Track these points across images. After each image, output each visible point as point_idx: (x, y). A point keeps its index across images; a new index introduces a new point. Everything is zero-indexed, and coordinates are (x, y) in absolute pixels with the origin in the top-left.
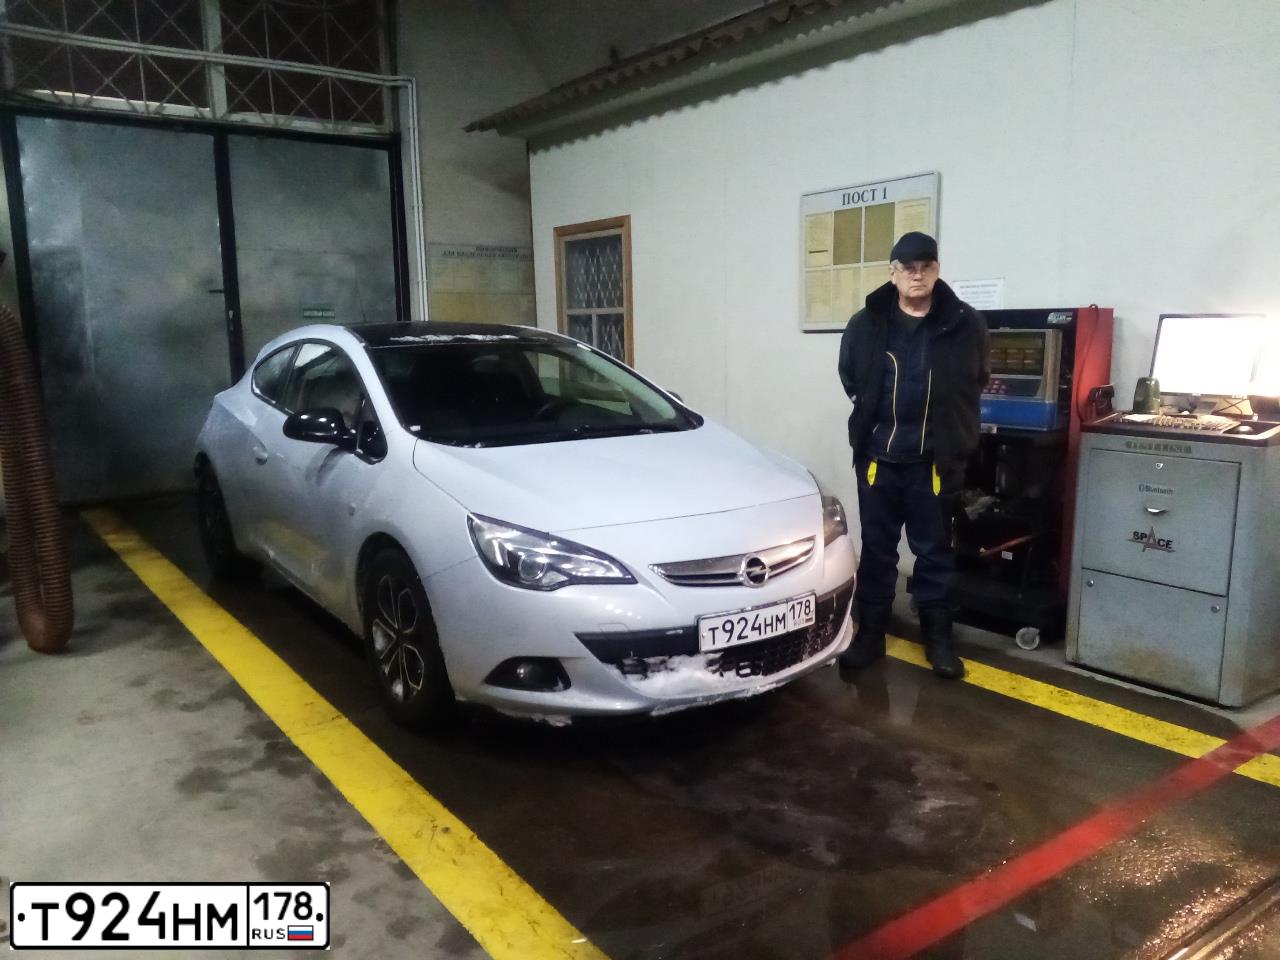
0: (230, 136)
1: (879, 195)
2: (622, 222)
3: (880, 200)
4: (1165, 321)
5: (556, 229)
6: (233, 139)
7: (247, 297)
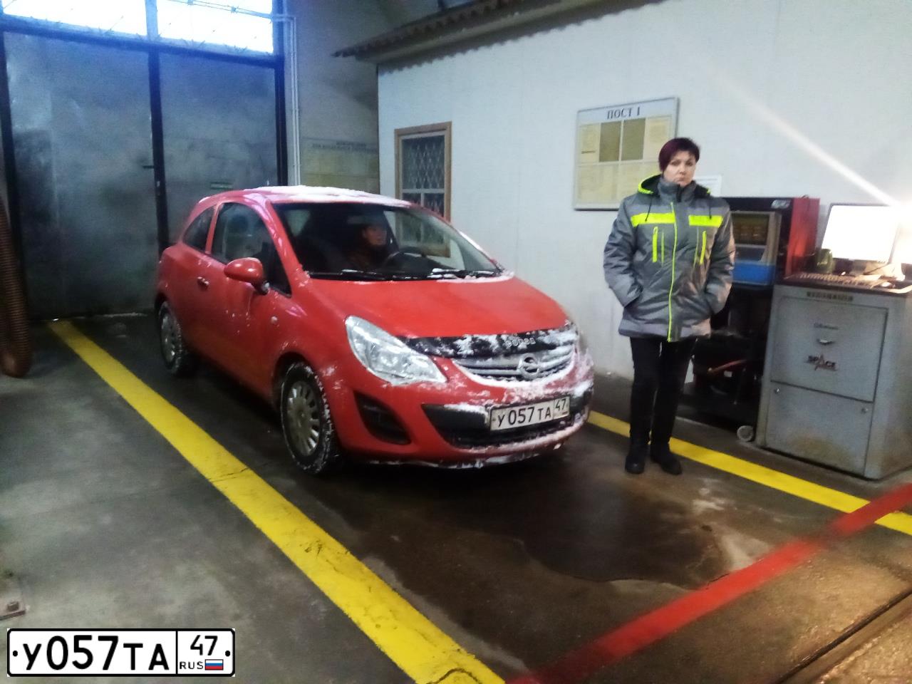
0: (161, 54)
1: (634, 112)
2: (446, 127)
3: (634, 116)
4: (834, 207)
5: (396, 131)
6: (164, 57)
7: (170, 172)
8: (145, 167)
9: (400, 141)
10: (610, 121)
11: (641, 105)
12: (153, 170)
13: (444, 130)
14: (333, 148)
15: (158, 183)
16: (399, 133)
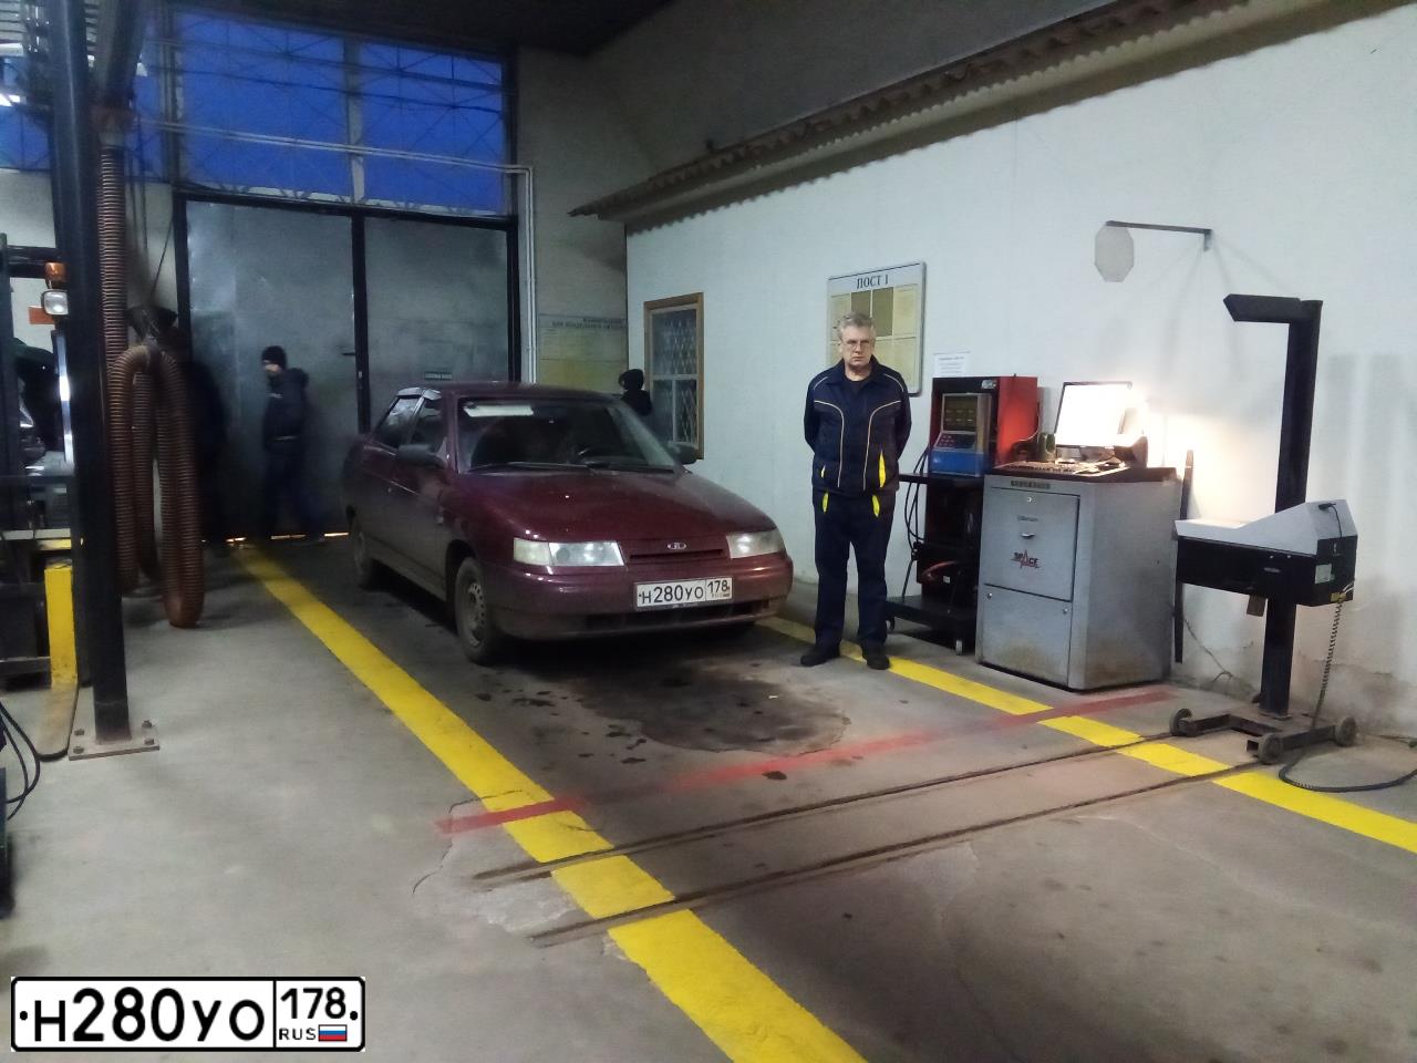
0: (367, 218)
1: (883, 280)
2: (696, 298)
3: (883, 285)
4: (1067, 387)
5: (646, 303)
6: (370, 221)
7: (375, 358)
8: (345, 354)
9: (651, 317)
10: (861, 290)
11: (889, 273)
12: (354, 359)
13: (696, 302)
14: (579, 326)
15: (360, 374)
16: (650, 306)
